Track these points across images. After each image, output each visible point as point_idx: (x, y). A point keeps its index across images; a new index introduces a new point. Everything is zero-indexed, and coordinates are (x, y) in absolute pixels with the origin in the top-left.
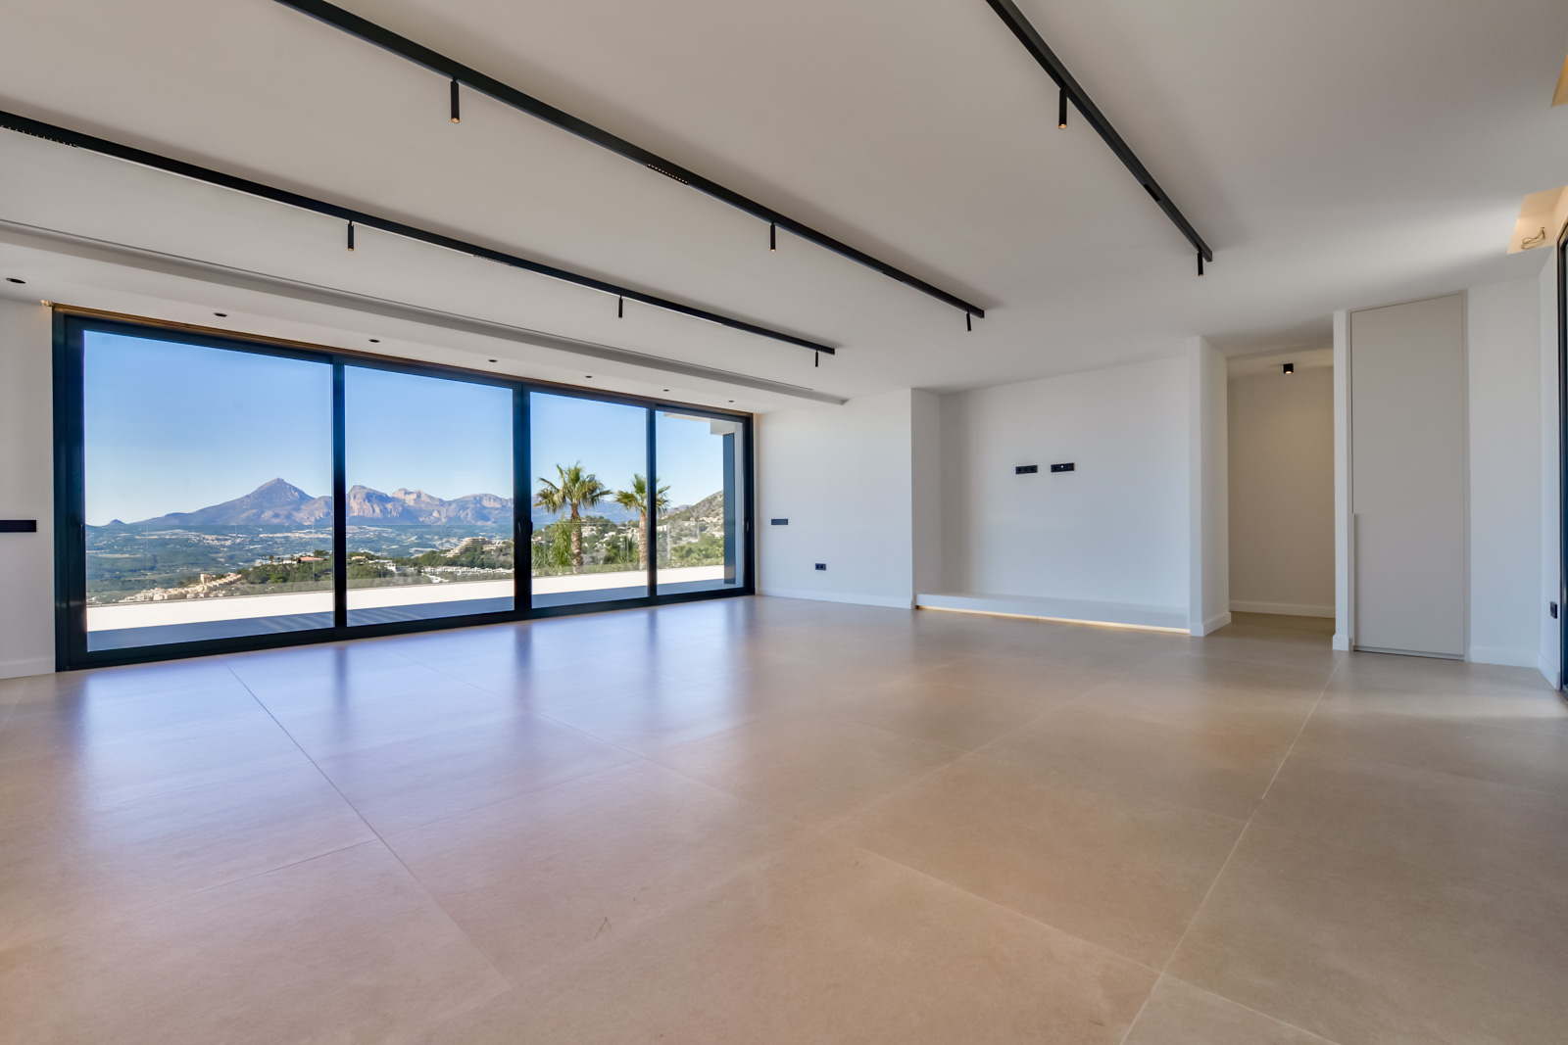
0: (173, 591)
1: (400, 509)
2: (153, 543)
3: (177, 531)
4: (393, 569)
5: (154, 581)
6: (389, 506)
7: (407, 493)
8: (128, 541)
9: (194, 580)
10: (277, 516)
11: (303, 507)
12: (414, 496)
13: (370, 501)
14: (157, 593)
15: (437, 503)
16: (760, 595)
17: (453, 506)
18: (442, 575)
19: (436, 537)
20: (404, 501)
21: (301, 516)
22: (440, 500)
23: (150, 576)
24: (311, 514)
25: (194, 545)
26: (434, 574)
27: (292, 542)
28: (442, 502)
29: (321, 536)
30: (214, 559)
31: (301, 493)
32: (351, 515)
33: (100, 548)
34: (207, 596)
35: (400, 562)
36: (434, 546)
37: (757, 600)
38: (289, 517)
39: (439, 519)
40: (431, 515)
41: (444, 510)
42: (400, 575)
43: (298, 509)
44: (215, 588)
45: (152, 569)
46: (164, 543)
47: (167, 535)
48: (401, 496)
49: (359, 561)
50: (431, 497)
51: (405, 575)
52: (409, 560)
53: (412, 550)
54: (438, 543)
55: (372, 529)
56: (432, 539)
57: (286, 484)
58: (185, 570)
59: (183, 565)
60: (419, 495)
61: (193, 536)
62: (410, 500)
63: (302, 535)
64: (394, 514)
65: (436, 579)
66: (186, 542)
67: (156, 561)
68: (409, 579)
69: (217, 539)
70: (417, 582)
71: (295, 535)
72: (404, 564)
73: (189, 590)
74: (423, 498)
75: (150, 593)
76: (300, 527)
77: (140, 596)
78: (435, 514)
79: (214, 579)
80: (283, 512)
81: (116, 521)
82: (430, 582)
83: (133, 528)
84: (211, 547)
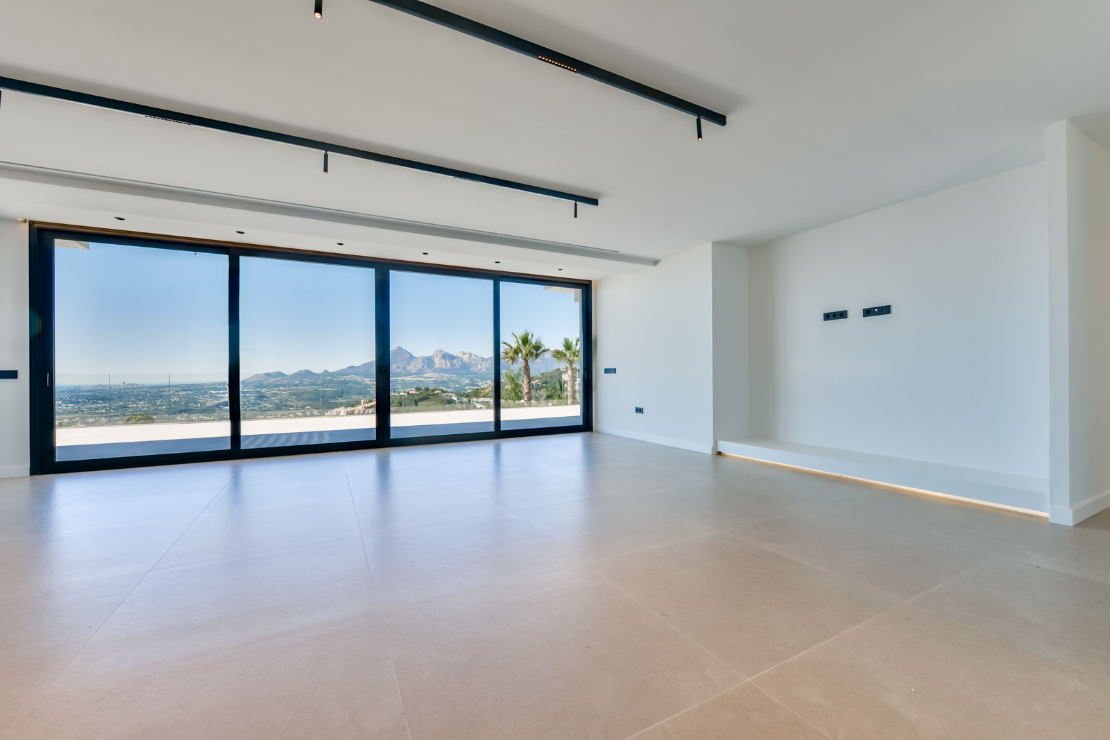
0: (349, 409)
1: (461, 363)
2: (340, 382)
3: (352, 376)
4: (455, 399)
5: (342, 403)
6: (455, 362)
7: (464, 354)
8: (331, 381)
9: (358, 403)
10: (398, 367)
11: (411, 363)
12: (468, 356)
13: (444, 359)
14: (342, 410)
15: (480, 359)
16: (596, 432)
17: (489, 361)
18: (482, 403)
19: (479, 380)
20: (462, 359)
21: (411, 368)
22: (482, 358)
23: (341, 400)
24: (415, 366)
25: (360, 384)
26: (477, 403)
27: (406, 383)
28: (483, 359)
29: (420, 379)
30: (369, 392)
31: (410, 355)
32: (435, 367)
33: (319, 385)
34: (363, 413)
35: (459, 395)
36: (478, 386)
37: (594, 434)
38: (404, 368)
39: (481, 369)
40: (477, 367)
41: (484, 364)
42: (459, 402)
43: (409, 364)
44: (368, 408)
45: (341, 396)
46: (346, 382)
47: (348, 378)
48: (461, 355)
49: (438, 394)
50: (477, 356)
51: (462, 403)
52: (464, 393)
53: (467, 388)
54: (480, 384)
55: (446, 375)
56: (477, 382)
57: (403, 349)
58: (354, 397)
59: (354, 395)
60: (470, 356)
61: (359, 378)
62: (466, 358)
63: (411, 379)
64: (457, 366)
65: (478, 406)
66: (356, 382)
67: (343, 393)
68: (464, 405)
69: (371, 381)
70: (468, 408)
71: (408, 379)
72: (462, 396)
73: (356, 408)
74: (473, 357)
75: (338, 410)
76: (410, 374)
77: (334, 411)
78: (479, 366)
79: (367, 403)
80: (402, 366)
81: (326, 371)
82: (475, 408)
83: (333, 374)
84: (367, 385)
